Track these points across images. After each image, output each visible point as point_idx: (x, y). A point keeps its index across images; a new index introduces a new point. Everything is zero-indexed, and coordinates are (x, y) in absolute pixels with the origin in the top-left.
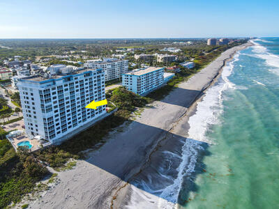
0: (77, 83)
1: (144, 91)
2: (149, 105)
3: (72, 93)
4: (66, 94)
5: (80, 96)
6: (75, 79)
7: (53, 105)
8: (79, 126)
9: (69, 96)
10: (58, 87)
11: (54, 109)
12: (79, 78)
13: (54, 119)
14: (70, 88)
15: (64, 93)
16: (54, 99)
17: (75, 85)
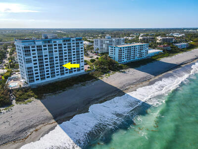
0: (55, 45)
1: (125, 60)
2: (122, 70)
3: (51, 52)
4: (45, 52)
5: (58, 56)
6: (54, 42)
7: (33, 59)
8: (57, 77)
9: (48, 54)
10: (37, 46)
11: (33, 62)
12: (58, 42)
13: (34, 69)
14: (49, 49)
15: (43, 51)
16: (33, 54)
17: (54, 47)
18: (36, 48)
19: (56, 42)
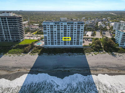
5: (63, 32)
6: (61, 24)
7: (47, 32)
8: (61, 45)
9: (57, 31)
10: (50, 26)
11: (48, 34)
12: (64, 24)
13: (48, 38)
14: (57, 28)
15: (54, 28)
16: (48, 30)
17: (61, 27)
18: (50, 27)
19: (62, 24)
